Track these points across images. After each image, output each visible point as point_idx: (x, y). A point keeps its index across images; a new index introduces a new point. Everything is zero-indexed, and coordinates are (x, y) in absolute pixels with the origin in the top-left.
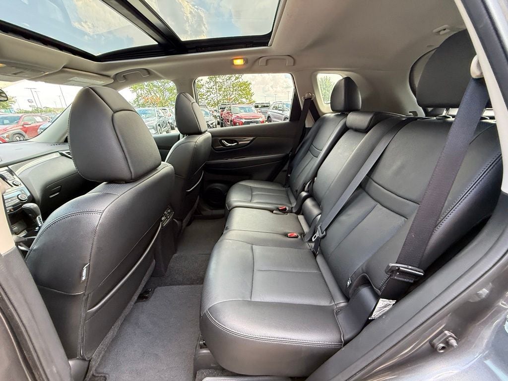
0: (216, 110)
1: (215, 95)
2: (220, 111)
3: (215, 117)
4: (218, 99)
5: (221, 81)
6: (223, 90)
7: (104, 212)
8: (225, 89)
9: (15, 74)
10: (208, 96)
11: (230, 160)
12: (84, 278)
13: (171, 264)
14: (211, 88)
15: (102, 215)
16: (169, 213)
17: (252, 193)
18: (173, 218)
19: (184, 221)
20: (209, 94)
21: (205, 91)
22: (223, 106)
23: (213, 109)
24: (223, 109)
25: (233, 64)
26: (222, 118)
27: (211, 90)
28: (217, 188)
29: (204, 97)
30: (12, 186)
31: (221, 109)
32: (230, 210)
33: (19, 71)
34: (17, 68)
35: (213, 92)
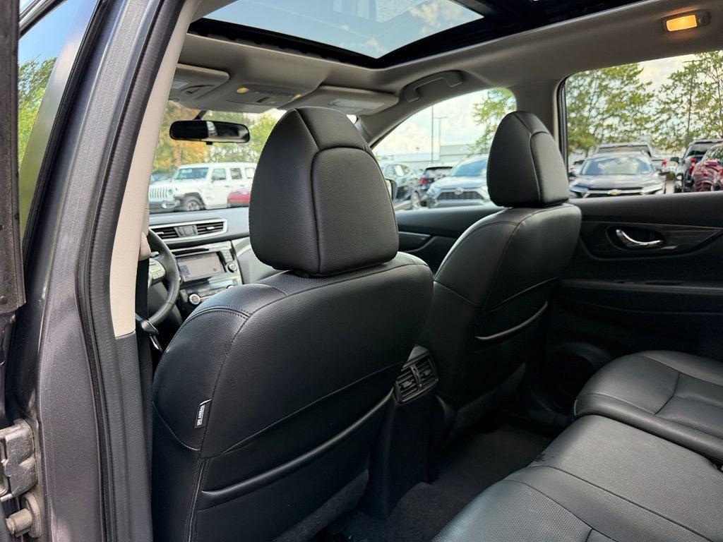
0: (676, 160)
1: (685, 119)
2: (688, 159)
3: (670, 177)
4: (691, 129)
5: (709, 81)
6: (712, 103)
7: (252, 317)
8: (717, 101)
9: (260, 101)
10: (662, 122)
11: (630, 286)
12: (199, 423)
13: (405, 501)
14: (675, 102)
15: (247, 319)
16: (424, 376)
17: (676, 390)
18: (434, 392)
19: (461, 411)
20: (665, 116)
21: (653, 111)
22: (700, 148)
23: (667, 155)
24: (697, 155)
25: (664, 29)
26: (689, 178)
27: (674, 106)
28: (584, 355)
29: (648, 126)
30: (225, 271)
31: (692, 153)
32: (578, 418)
33: (264, 95)
34: (261, 91)
35: (680, 111)
